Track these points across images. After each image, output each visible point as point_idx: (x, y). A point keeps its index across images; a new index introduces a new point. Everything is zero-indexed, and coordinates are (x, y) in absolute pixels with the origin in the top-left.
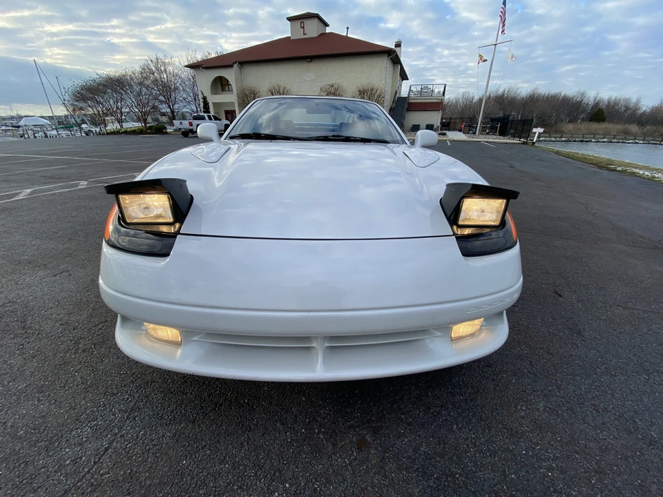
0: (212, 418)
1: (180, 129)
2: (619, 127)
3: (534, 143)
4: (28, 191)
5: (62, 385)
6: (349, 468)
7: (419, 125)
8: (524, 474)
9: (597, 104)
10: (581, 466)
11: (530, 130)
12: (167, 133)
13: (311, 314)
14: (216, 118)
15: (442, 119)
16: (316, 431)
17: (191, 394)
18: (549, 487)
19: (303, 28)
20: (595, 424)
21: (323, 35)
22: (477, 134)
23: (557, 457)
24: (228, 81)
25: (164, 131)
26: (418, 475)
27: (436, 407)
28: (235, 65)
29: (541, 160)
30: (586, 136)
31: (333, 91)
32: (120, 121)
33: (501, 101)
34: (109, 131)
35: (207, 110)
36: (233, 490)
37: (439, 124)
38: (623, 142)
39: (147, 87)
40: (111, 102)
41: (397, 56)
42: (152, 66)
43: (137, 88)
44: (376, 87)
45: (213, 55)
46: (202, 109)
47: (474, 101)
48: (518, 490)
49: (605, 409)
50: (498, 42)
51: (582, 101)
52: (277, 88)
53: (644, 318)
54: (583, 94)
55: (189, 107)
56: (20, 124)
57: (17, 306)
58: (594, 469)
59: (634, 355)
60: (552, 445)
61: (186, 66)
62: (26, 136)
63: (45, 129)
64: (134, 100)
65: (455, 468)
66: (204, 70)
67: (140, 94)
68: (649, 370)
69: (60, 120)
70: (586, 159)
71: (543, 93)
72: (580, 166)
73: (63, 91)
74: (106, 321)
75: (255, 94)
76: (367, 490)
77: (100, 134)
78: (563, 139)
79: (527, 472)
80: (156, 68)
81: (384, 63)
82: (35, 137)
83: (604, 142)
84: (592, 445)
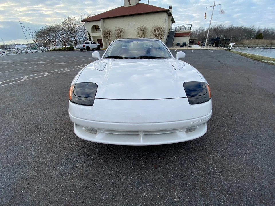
0: (106, 158)
1: (80, 48)
2: (268, 41)
3: (230, 50)
4: (26, 77)
5: (56, 147)
6: (152, 173)
7: (180, 43)
8: (210, 176)
9: (259, 31)
10: (230, 175)
11: (229, 44)
12: (74, 50)
13: (139, 124)
14: (94, 43)
15: (190, 40)
16: (141, 162)
17: (98, 150)
18: (218, 181)
19: (129, 2)
20: (237, 162)
21: (138, 4)
22: (205, 46)
23: (222, 172)
24: (98, 27)
25: (73, 49)
26: (173, 176)
27: (181, 155)
28: (101, 20)
29: (232, 58)
30: (254, 45)
31: (142, 29)
32: (55, 45)
33: (217, 31)
34: (51, 50)
35: (90, 40)
36: (115, 179)
37: (188, 42)
38: (270, 48)
39: (65, 31)
40: (51, 37)
41: (170, 13)
42: (67, 21)
43: (61, 31)
44: (161, 27)
45: (92, 16)
46: (88, 39)
47: (204, 31)
48: (207, 181)
49: (242, 157)
50: (215, 5)
51: (252, 30)
52: (119, 29)
53: (263, 125)
54: (253, 27)
55: (82, 38)
56: (15, 48)
57: (34, 122)
58: (235, 176)
59: (257, 139)
60: (221, 168)
61: (81, 21)
62: (18, 53)
63: (25, 49)
64: (60, 36)
65: (186, 174)
66: (88, 23)
67: (63, 34)
68: (261, 144)
69: (31, 46)
70: (252, 57)
71: (235, 27)
72: (249, 60)
73: (32, 34)
74: (66, 126)
75: (110, 32)
76: (157, 179)
77: (48, 51)
78: (244, 47)
79: (211, 176)
80: (69, 22)
81: (165, 16)
82: (22, 53)
83: (262, 48)
84: (235, 168)
